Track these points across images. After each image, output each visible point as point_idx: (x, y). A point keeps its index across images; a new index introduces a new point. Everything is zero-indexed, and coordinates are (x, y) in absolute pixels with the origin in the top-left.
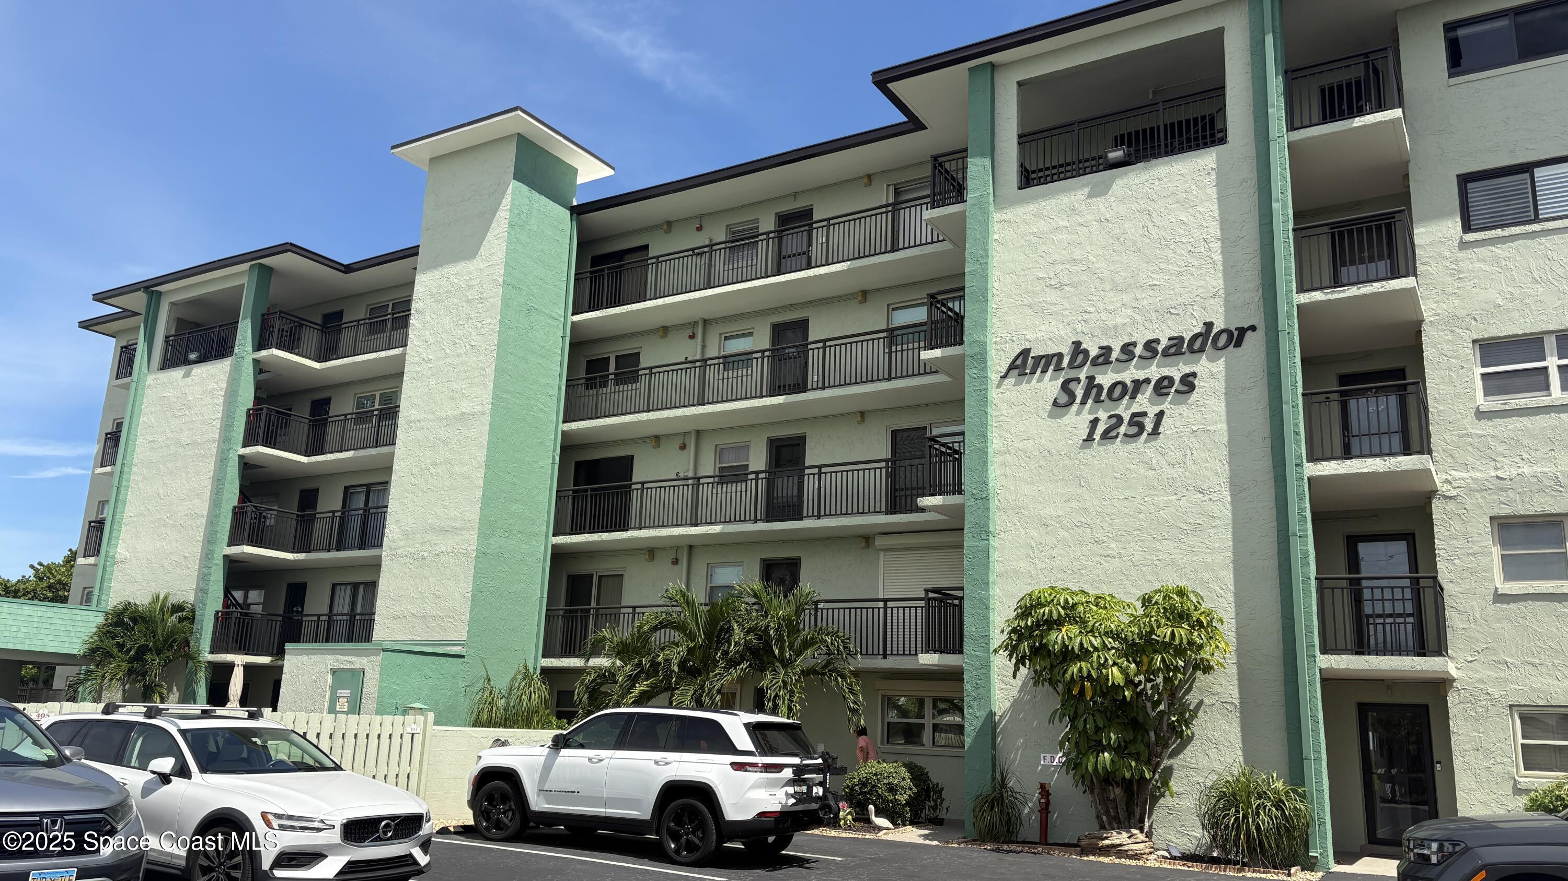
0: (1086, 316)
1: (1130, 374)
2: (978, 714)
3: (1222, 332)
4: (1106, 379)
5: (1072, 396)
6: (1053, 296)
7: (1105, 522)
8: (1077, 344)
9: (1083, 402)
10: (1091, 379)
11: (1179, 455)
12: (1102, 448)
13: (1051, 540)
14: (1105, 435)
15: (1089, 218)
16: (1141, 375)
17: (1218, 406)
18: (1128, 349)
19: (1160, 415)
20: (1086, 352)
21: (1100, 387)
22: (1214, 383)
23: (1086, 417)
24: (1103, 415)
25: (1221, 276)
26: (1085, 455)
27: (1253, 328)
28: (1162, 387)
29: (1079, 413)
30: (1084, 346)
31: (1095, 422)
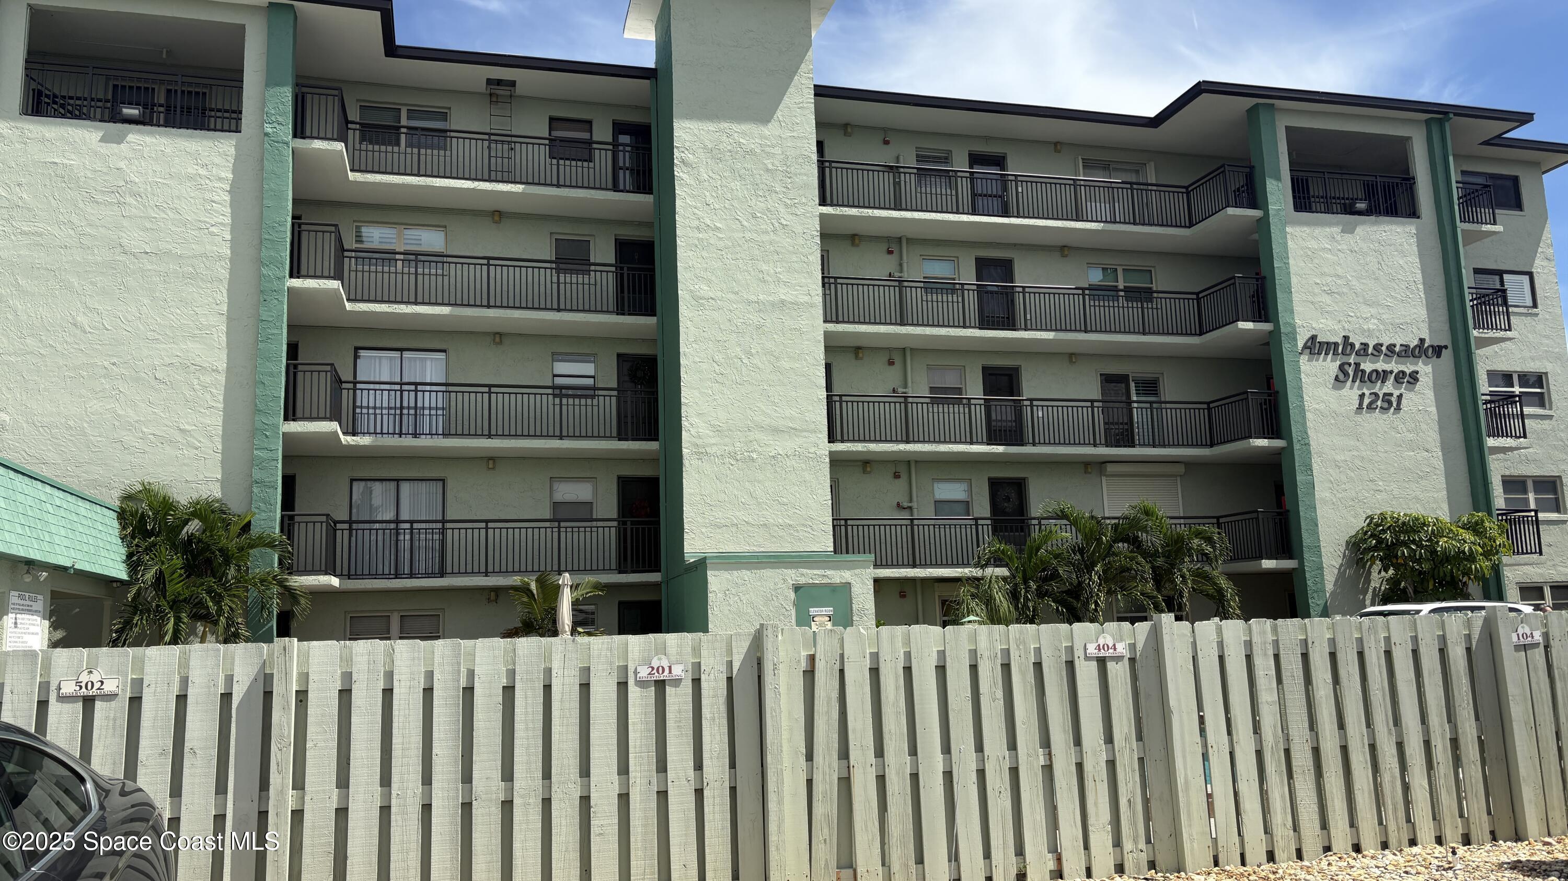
0: (1350, 319)
1: (1381, 366)
2: (1318, 603)
3: (1428, 347)
4: (1367, 366)
5: (1346, 374)
6: (1327, 299)
7: (1375, 467)
8: (1346, 338)
9: (1354, 381)
10: (1357, 365)
11: (1413, 425)
12: (1368, 415)
13: (1343, 478)
14: (1370, 407)
15: (1345, 247)
16: (1387, 367)
17: (1430, 394)
18: (1378, 347)
19: (1400, 397)
20: (1352, 345)
21: (1363, 371)
22: (1427, 379)
23: (1356, 393)
24: (1367, 392)
25: (1425, 309)
26: (1359, 418)
27: (1446, 347)
28: (1399, 378)
29: (1351, 388)
30: (1351, 341)
31: (1362, 396)
